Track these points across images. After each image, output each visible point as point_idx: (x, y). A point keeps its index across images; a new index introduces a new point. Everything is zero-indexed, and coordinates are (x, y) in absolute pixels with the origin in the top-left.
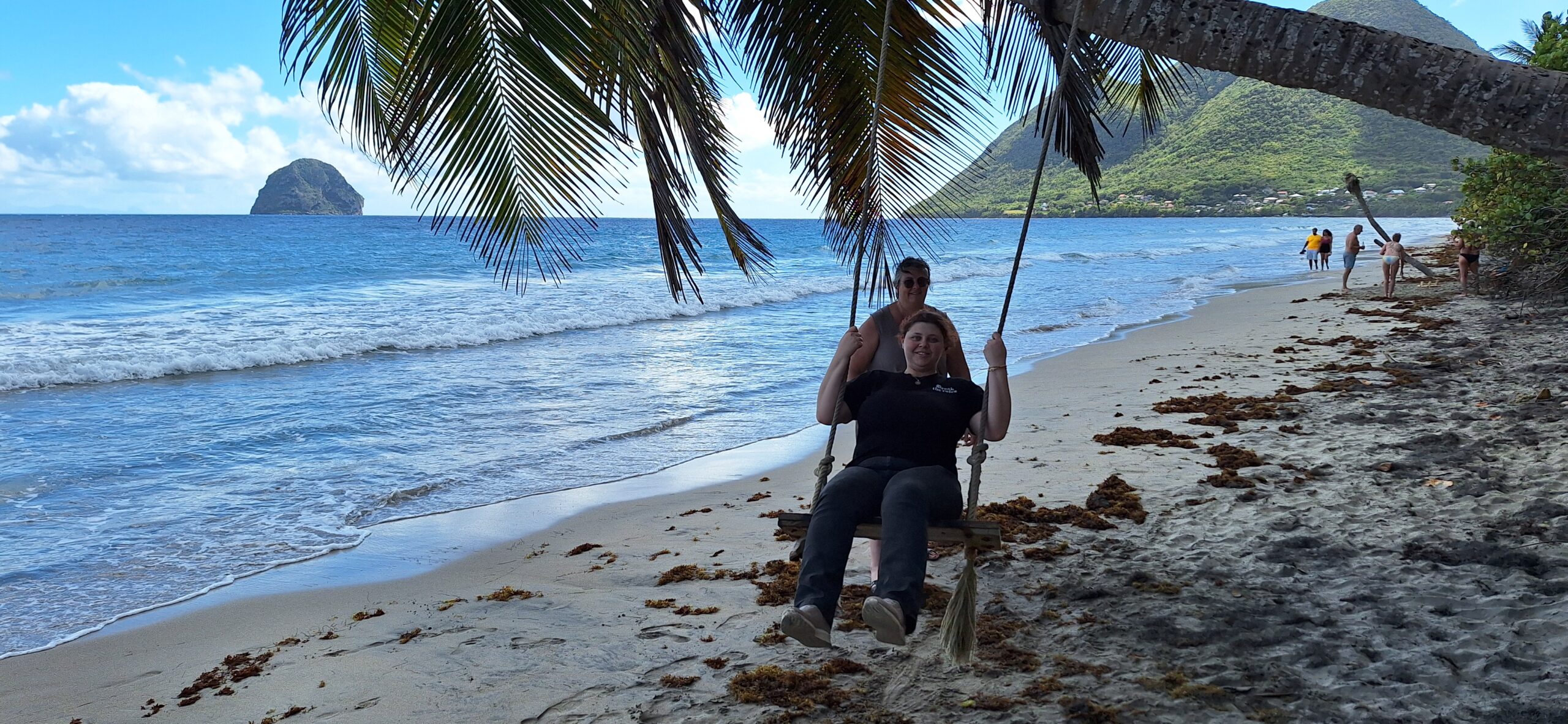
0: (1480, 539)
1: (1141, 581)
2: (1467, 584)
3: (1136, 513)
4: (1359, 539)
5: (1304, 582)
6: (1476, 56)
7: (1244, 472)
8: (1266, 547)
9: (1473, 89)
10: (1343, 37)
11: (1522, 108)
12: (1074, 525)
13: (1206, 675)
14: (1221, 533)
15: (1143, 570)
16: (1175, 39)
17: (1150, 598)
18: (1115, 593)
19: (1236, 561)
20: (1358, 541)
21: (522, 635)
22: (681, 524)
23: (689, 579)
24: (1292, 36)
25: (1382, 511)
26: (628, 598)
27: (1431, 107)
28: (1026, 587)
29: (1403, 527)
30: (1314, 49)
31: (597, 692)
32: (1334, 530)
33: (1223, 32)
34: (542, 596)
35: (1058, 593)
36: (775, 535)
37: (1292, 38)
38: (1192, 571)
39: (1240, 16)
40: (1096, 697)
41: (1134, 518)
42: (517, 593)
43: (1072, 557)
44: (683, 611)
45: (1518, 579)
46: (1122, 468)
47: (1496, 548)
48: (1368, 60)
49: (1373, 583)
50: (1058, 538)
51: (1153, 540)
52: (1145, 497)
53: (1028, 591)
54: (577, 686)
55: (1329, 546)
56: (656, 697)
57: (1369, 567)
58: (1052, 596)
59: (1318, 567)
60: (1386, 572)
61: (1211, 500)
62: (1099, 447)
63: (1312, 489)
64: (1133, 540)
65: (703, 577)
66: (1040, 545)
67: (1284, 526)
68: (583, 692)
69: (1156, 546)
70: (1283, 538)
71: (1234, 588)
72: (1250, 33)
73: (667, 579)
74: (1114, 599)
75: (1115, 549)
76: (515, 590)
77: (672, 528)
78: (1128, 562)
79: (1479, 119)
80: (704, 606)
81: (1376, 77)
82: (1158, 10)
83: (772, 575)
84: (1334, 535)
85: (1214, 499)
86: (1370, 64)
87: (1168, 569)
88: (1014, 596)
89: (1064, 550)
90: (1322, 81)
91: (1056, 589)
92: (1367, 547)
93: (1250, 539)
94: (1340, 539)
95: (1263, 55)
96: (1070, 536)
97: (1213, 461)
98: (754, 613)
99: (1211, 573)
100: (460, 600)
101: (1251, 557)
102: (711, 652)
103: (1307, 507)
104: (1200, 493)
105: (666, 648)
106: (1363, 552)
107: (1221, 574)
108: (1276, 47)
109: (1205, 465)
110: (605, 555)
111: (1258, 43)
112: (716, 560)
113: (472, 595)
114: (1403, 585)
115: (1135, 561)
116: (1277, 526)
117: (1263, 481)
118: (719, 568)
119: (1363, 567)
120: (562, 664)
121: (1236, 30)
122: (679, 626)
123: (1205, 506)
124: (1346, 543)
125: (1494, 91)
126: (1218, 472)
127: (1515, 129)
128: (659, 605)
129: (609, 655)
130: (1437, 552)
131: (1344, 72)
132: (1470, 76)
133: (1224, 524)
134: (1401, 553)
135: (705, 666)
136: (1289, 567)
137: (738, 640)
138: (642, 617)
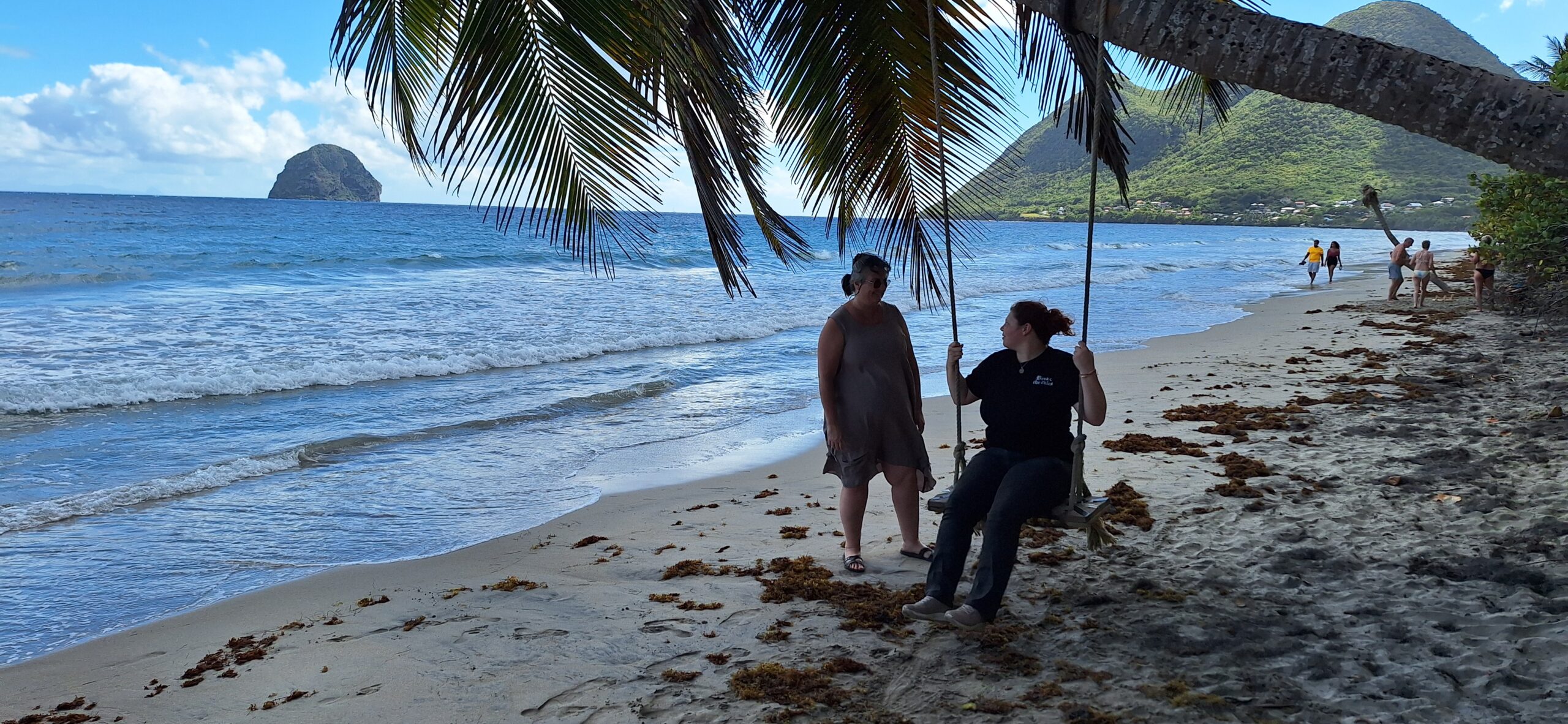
0: (1487, 554)
1: (1145, 587)
2: (1472, 600)
3: (1143, 520)
4: (1365, 552)
5: (1308, 594)
6: (1492, 75)
7: (1252, 482)
8: (1272, 558)
9: (1487, 108)
10: (1360, 52)
11: (1536, 128)
12: (1080, 530)
13: (1207, 684)
14: (1227, 543)
15: (1148, 578)
16: (1192, 51)
17: (1154, 606)
18: (1118, 599)
19: (1241, 571)
20: (1364, 554)
21: (526, 626)
22: (687, 518)
23: (694, 574)
24: (1309, 52)
25: (1388, 524)
26: (632, 592)
27: (1446, 125)
28: (1030, 591)
29: (1410, 541)
30: (1331, 64)
31: (598, 685)
32: (1340, 543)
33: (1241, 45)
34: (547, 587)
35: (1062, 598)
36: (781, 532)
37: (1309, 53)
38: (1196, 580)
39: (1259, 30)
40: (1097, 703)
41: (1140, 525)
42: (522, 584)
43: (1078, 562)
44: (687, 606)
45: (1523, 596)
46: (1131, 475)
47: (1502, 564)
48: (1385, 76)
49: (1378, 597)
50: (1064, 543)
51: (1159, 548)
52: (1152, 504)
53: (1032, 595)
54: (578, 678)
55: (1334, 559)
56: (657, 691)
57: (1374, 580)
58: (1056, 601)
59: (1323, 579)
60: (1391, 586)
61: (1218, 509)
62: (1108, 453)
63: (1320, 500)
64: (1139, 547)
65: (707, 572)
66: (1045, 550)
67: (1290, 537)
68: (584, 684)
69: (1162, 554)
70: (1289, 549)
71: (1239, 598)
72: (1268, 47)
73: (672, 574)
74: (1118, 606)
75: (1120, 555)
76: (520, 580)
77: (679, 523)
78: (1133, 569)
79: (1493, 138)
80: (708, 602)
81: (1392, 93)
82: (1177, 22)
83: (776, 572)
84: (1340, 548)
85: (1222, 508)
86: (1387, 80)
87: (1173, 577)
88: (1018, 599)
89: (1069, 555)
90: (1338, 96)
91: (1060, 594)
92: (1372, 560)
93: (1256, 549)
94: (1346, 552)
95: (1280, 68)
96: (1075, 541)
97: (1221, 470)
98: (758, 610)
99: (1216, 582)
100: (465, 589)
101: (1256, 567)
102: (713, 647)
103: (1314, 519)
104: (1207, 501)
105: (668, 642)
106: (1370, 566)
107: (1226, 584)
108: (1293, 62)
109: (1214, 474)
110: (611, 548)
111: (1275, 58)
112: (721, 556)
113: (476, 584)
114: (1407, 599)
115: (1139, 568)
116: (1283, 537)
117: (1271, 491)
118: (724, 564)
119: (1368, 580)
120: (564, 655)
121: (1254, 44)
122: (682, 621)
123: (1213, 514)
124: (1352, 556)
125: (1509, 110)
126: (1226, 481)
127: (1526, 148)
128: (663, 600)
129: (612, 648)
130: (1443, 567)
131: (1360, 87)
132: (1486, 94)
133: (1231, 534)
134: (1406, 567)
135: (707, 661)
136: (1294, 578)
137: (741, 636)
138: (646, 611)
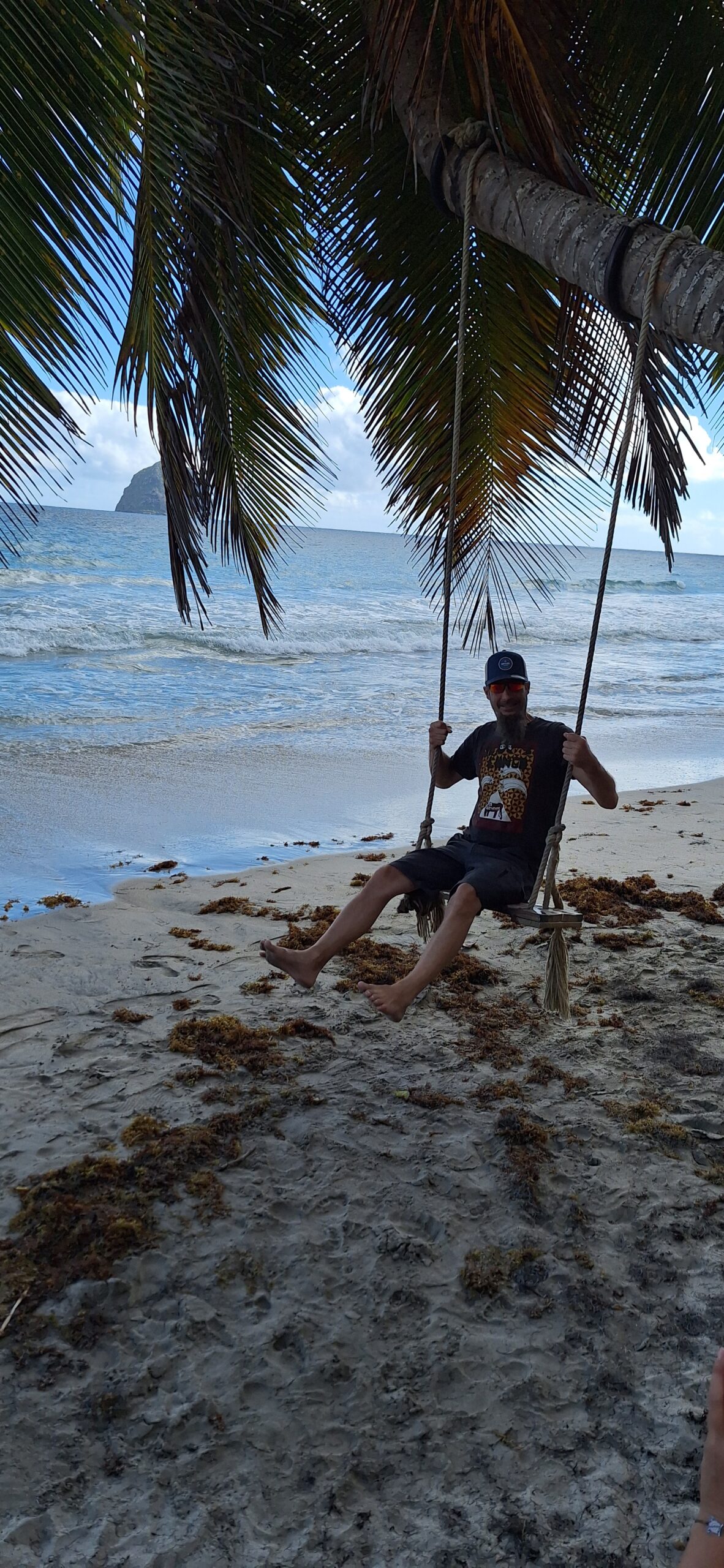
1: (704, 989)
12: (682, 914)
13: (687, 1111)
15: (716, 978)
17: (699, 1011)
18: (664, 998)
23: (233, 912)
26: (160, 922)
31: (46, 1014)
34: (87, 906)
35: (602, 988)
42: (67, 900)
43: (650, 949)
44: (199, 944)
50: (651, 926)
56: (95, 1029)
58: (596, 991)
65: (247, 913)
66: (623, 931)
73: (210, 909)
74: (658, 1005)
76: (68, 896)
77: (265, 858)
78: (708, 965)
80: (223, 942)
83: (314, 920)
89: (646, 940)
96: (667, 926)
102: (188, 991)
105: (149, 979)
110: (179, 875)
112: (274, 896)
118: (270, 905)
120: (40, 978)
122: (182, 958)
128: (178, 934)
135: (169, 1005)
138: (155, 944)
